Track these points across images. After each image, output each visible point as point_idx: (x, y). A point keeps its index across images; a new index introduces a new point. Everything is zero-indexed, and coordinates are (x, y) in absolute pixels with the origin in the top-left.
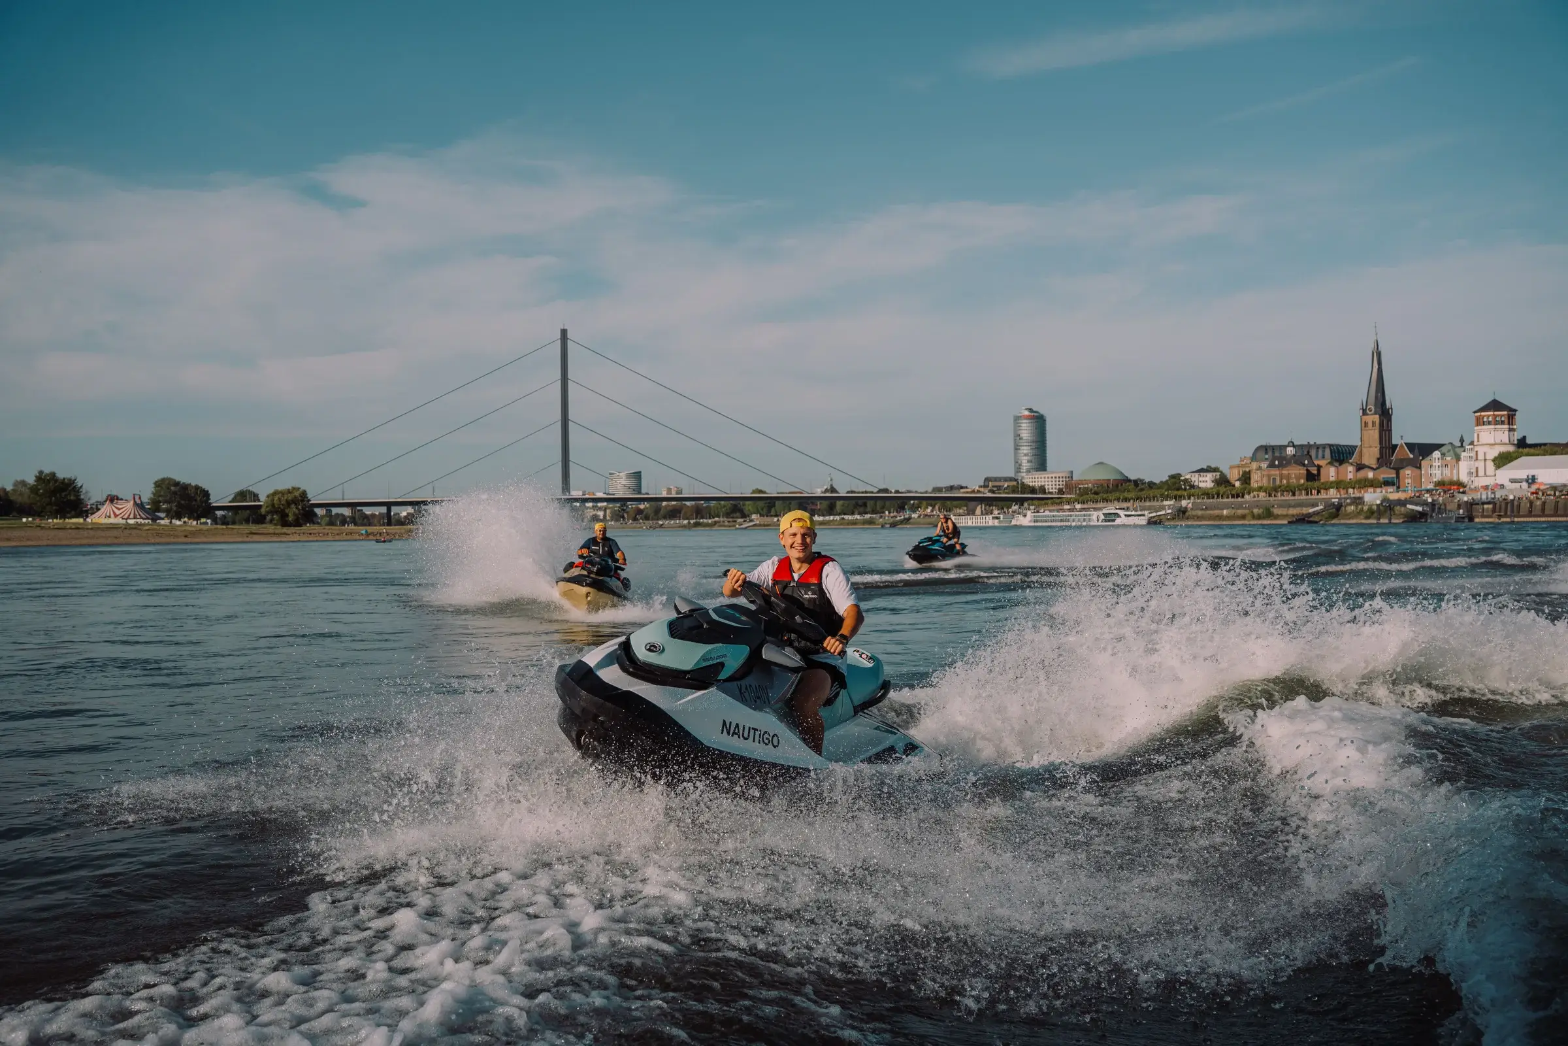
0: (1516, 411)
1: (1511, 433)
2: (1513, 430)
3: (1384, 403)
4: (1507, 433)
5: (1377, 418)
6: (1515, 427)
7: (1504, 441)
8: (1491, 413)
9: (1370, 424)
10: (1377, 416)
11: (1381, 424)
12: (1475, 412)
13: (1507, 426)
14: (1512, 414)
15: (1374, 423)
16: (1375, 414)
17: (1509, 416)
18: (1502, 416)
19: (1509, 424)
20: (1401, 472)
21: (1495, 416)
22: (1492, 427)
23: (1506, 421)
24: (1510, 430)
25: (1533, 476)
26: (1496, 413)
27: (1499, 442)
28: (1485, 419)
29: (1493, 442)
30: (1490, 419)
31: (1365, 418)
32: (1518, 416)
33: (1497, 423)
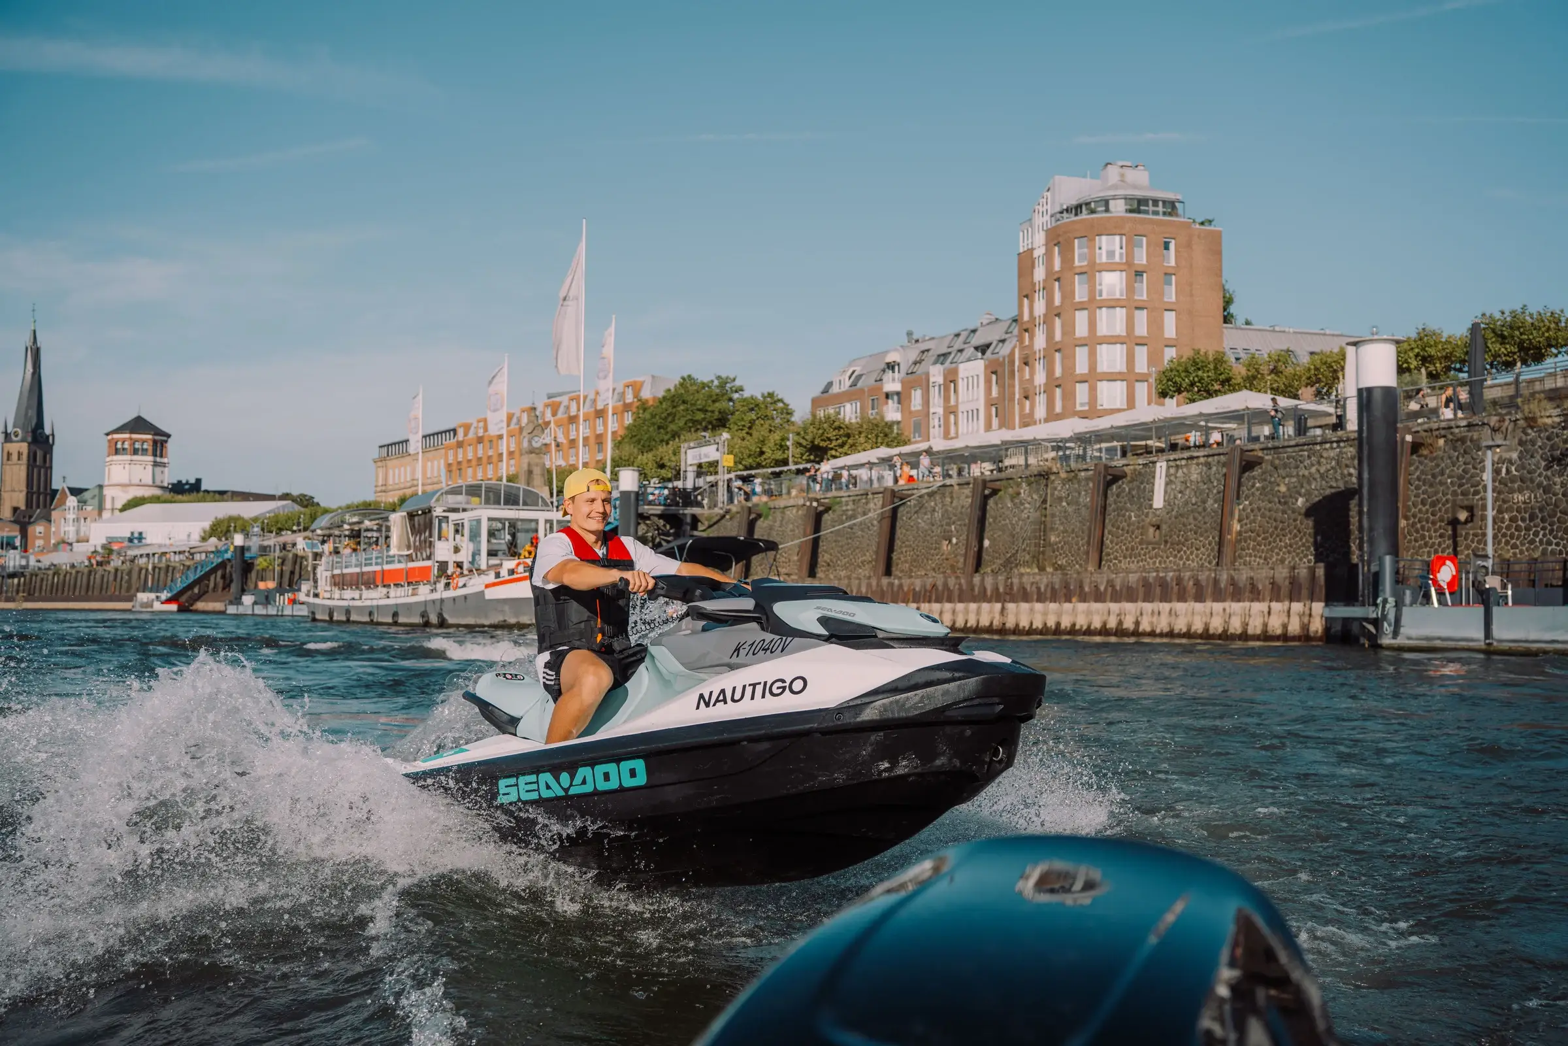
0: (169, 436)
1: (158, 469)
2: (164, 465)
3: (40, 424)
4: (150, 468)
5: (24, 447)
6: (165, 460)
7: (143, 482)
8: (127, 436)
9: (15, 457)
10: (25, 445)
11: (32, 457)
12: (107, 434)
13: (151, 458)
14: (160, 442)
15: (20, 454)
16: (23, 441)
17: (155, 442)
18: (144, 441)
19: (155, 455)
20: (30, 529)
21: (134, 441)
22: (128, 457)
23: (150, 451)
24: (156, 464)
25: (140, 534)
26: (135, 436)
27: (137, 481)
28: (119, 446)
29: (126, 481)
30: (126, 445)
31: (8, 446)
32: (171, 445)
33: (135, 452)
